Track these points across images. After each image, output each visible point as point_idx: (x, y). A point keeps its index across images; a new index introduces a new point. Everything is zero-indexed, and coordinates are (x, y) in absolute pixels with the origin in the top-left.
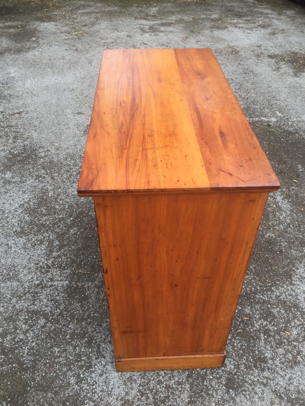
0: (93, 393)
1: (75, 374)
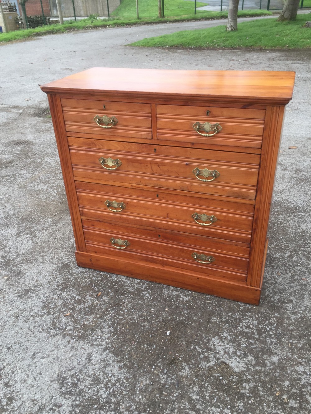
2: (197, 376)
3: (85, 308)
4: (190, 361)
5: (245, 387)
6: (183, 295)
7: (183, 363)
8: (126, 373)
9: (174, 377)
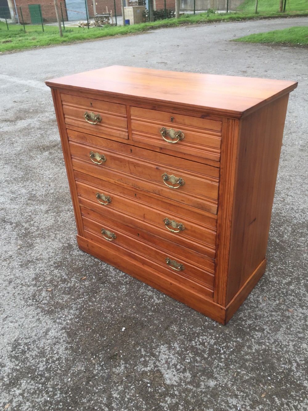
2: (127, 377)
3: (65, 288)
4: (129, 360)
5: (167, 401)
6: (156, 297)
7: (122, 361)
8: (69, 355)
9: (107, 371)
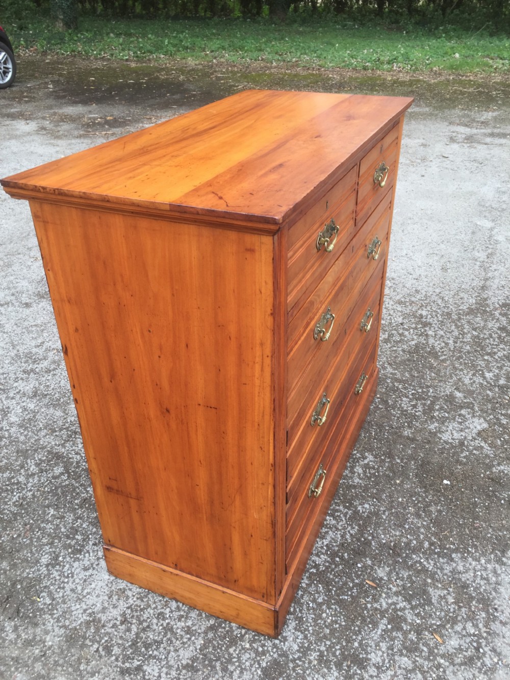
0: (59, 588)
1: (54, 552)
